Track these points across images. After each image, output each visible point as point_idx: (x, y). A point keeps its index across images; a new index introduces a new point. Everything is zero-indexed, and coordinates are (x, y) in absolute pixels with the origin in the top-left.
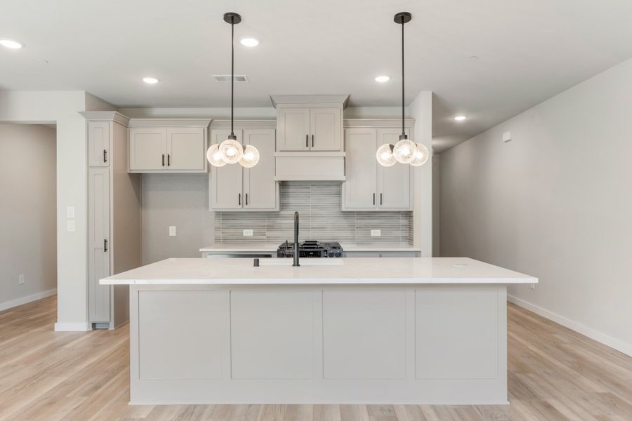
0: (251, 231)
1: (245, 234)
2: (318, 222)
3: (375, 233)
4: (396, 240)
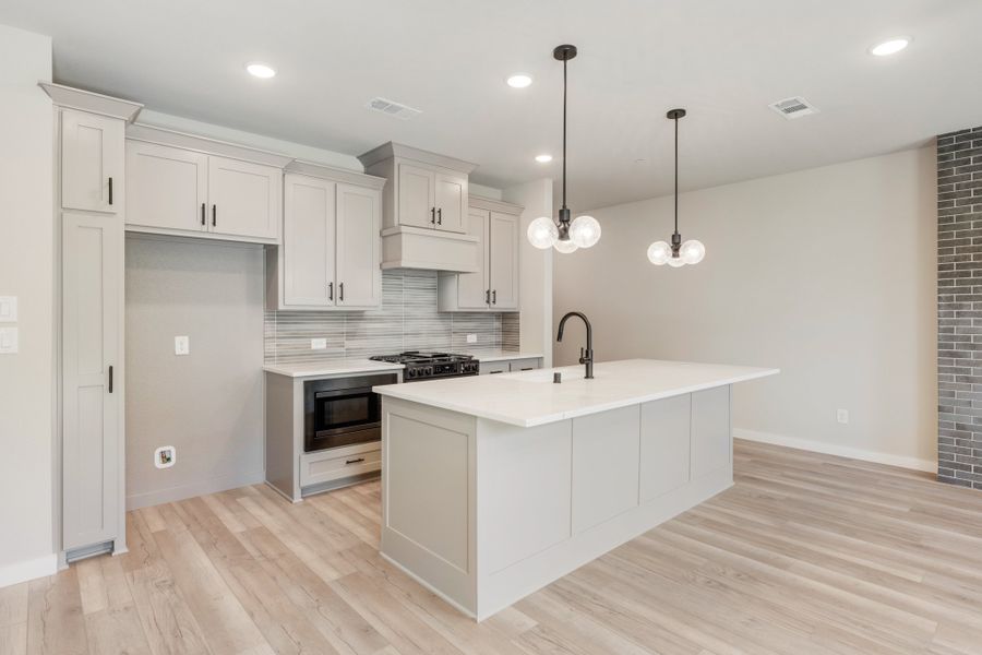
0: (324, 341)
1: (314, 347)
2: (411, 326)
3: (472, 338)
4: (490, 346)
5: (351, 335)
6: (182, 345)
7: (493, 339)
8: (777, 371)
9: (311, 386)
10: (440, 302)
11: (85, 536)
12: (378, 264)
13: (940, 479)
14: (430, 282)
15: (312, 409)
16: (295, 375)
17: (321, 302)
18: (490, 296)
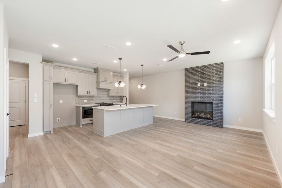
0: (86, 101)
2: (103, 98)
3: (114, 100)
4: (118, 102)
5: (91, 100)
6: (61, 101)
7: (119, 101)
8: (159, 105)
9: (83, 108)
10: (108, 94)
11: (47, 129)
12: (96, 88)
13: (185, 122)
14: (106, 91)
15: (84, 112)
16: (81, 106)
17: (85, 94)
18: (117, 93)
